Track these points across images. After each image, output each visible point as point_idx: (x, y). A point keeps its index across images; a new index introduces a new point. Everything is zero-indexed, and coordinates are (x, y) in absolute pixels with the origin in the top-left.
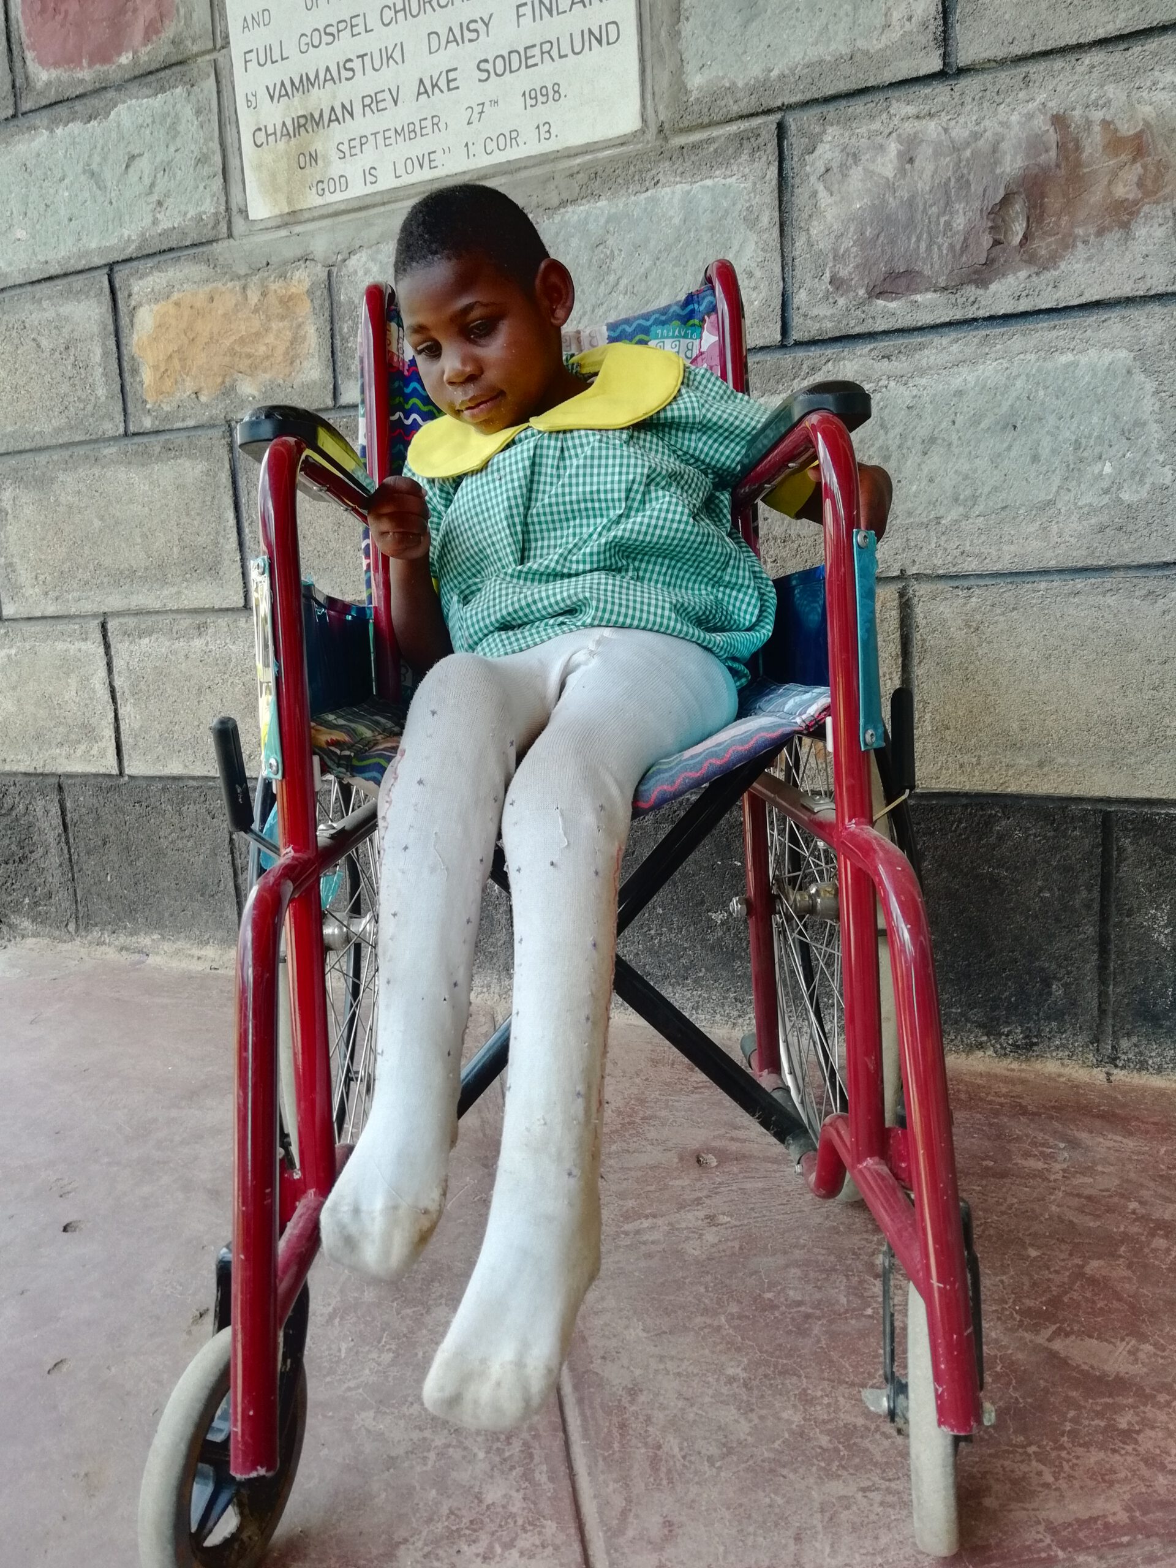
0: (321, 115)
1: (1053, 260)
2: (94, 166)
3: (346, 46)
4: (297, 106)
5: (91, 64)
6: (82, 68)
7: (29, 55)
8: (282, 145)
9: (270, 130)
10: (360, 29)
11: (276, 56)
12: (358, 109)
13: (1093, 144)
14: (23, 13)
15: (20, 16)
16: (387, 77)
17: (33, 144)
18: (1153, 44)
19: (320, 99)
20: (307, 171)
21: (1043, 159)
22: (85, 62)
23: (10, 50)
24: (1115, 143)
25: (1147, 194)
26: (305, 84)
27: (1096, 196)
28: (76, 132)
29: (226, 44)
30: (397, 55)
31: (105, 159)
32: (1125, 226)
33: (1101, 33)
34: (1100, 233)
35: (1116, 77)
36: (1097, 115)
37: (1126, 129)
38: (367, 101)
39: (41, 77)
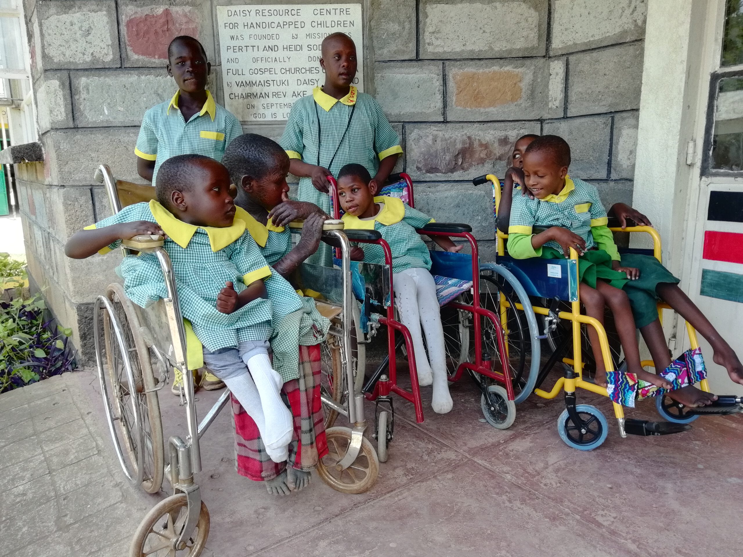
0: (257, 94)
1: (468, 169)
2: (159, 92)
3: (267, 76)
4: (248, 90)
5: (159, 58)
6: (155, 58)
7: (129, 48)
8: (241, 100)
9: (236, 95)
10: (273, 72)
11: (240, 73)
12: (271, 95)
13: (476, 144)
14: (127, 33)
15: (125, 34)
16: (282, 88)
17: (130, 79)
18: (489, 124)
19: (256, 89)
20: (250, 110)
21: (466, 146)
22: (156, 57)
23: (120, 44)
24: (481, 145)
25: (488, 157)
26: (251, 84)
27: (477, 156)
28: (151, 79)
29: (220, 65)
30: (286, 83)
31: (164, 91)
32: (483, 163)
33: (478, 120)
34: (478, 164)
35: (481, 130)
36: (477, 138)
37: (484, 142)
38: (274, 94)
39: (134, 57)
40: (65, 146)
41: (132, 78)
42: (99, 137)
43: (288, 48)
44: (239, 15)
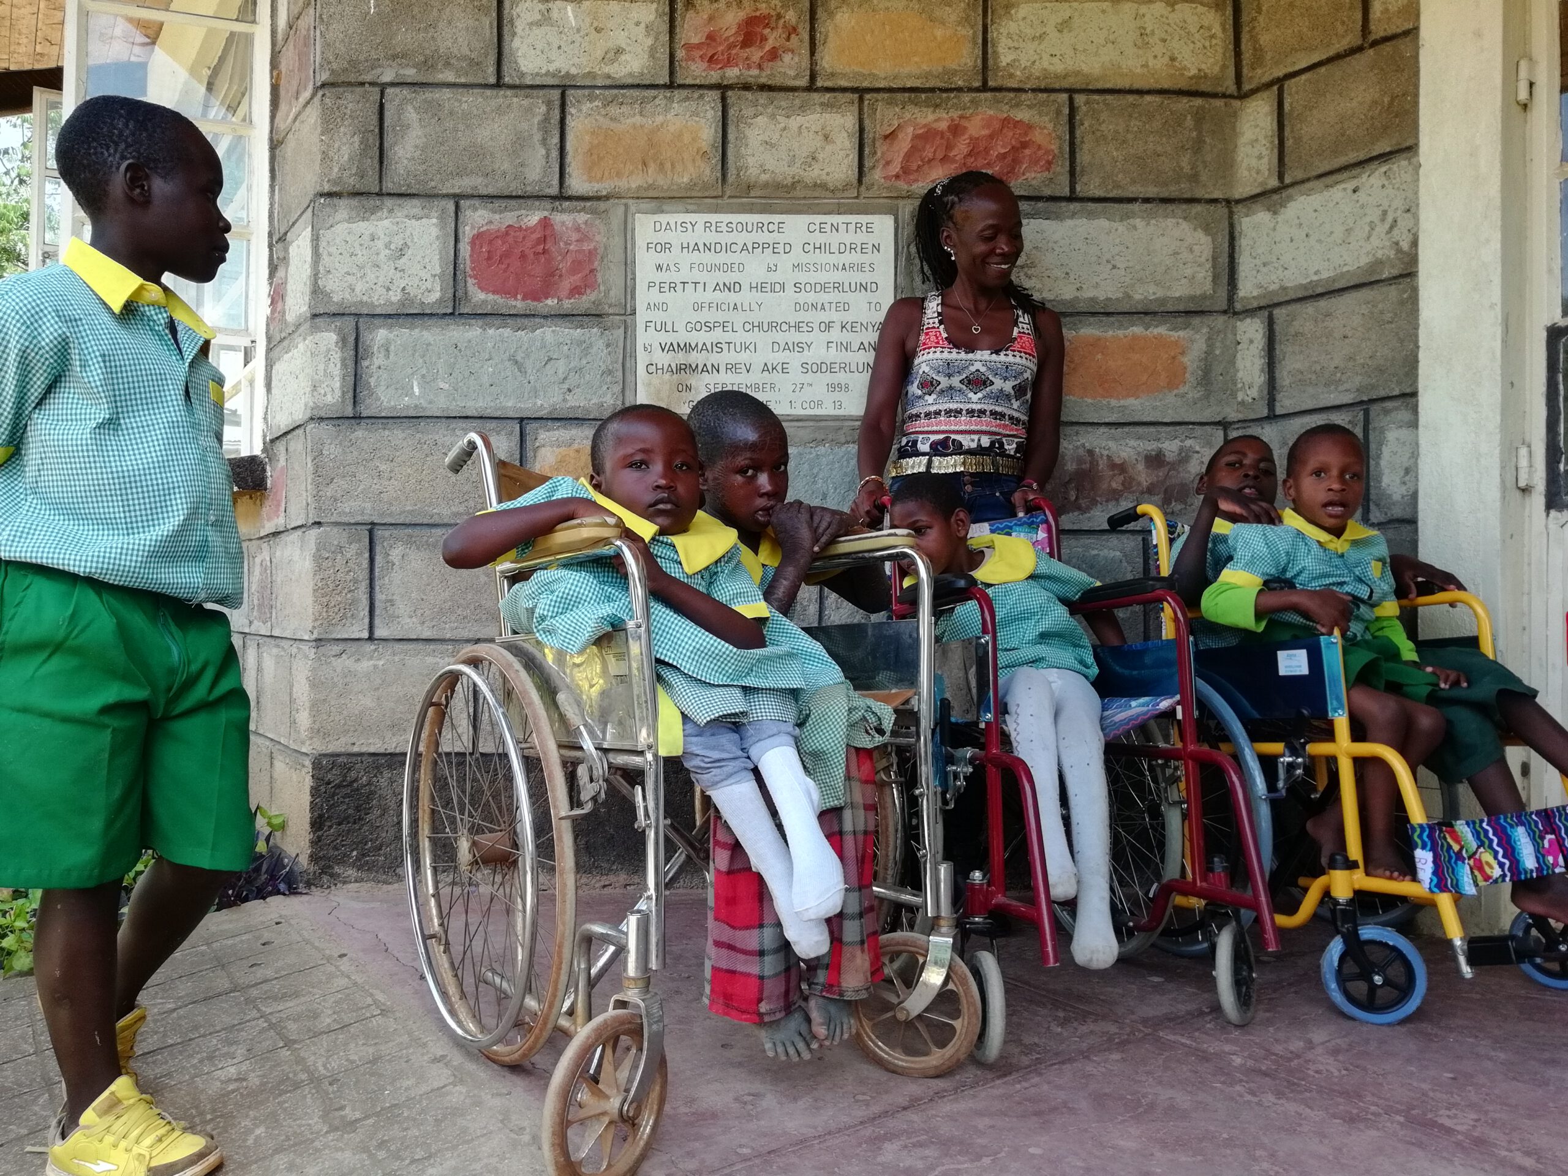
0: (697, 366)
1: (1088, 509)
2: (519, 358)
3: (717, 335)
4: (681, 358)
5: (523, 299)
6: (516, 299)
7: (471, 281)
8: (667, 376)
9: (659, 366)
10: (730, 329)
11: (669, 328)
12: (722, 369)
13: (1102, 464)
14: (471, 256)
15: (467, 257)
16: (744, 357)
17: (466, 334)
18: (1126, 429)
19: (696, 358)
20: (683, 393)
21: (1084, 466)
22: (519, 297)
23: (455, 274)
24: (1113, 466)
25: (1125, 488)
26: (687, 348)
27: (1104, 486)
28: (506, 335)
29: (634, 313)
30: (752, 347)
31: (528, 356)
32: (1117, 500)
33: (1107, 420)
34: (1107, 501)
35: (1114, 439)
36: (1105, 453)
37: (1118, 461)
38: (729, 366)
39: (479, 296)
40: (332, 450)
41: (470, 333)
42: (397, 435)
43: (760, 287)
44: (673, 228)
